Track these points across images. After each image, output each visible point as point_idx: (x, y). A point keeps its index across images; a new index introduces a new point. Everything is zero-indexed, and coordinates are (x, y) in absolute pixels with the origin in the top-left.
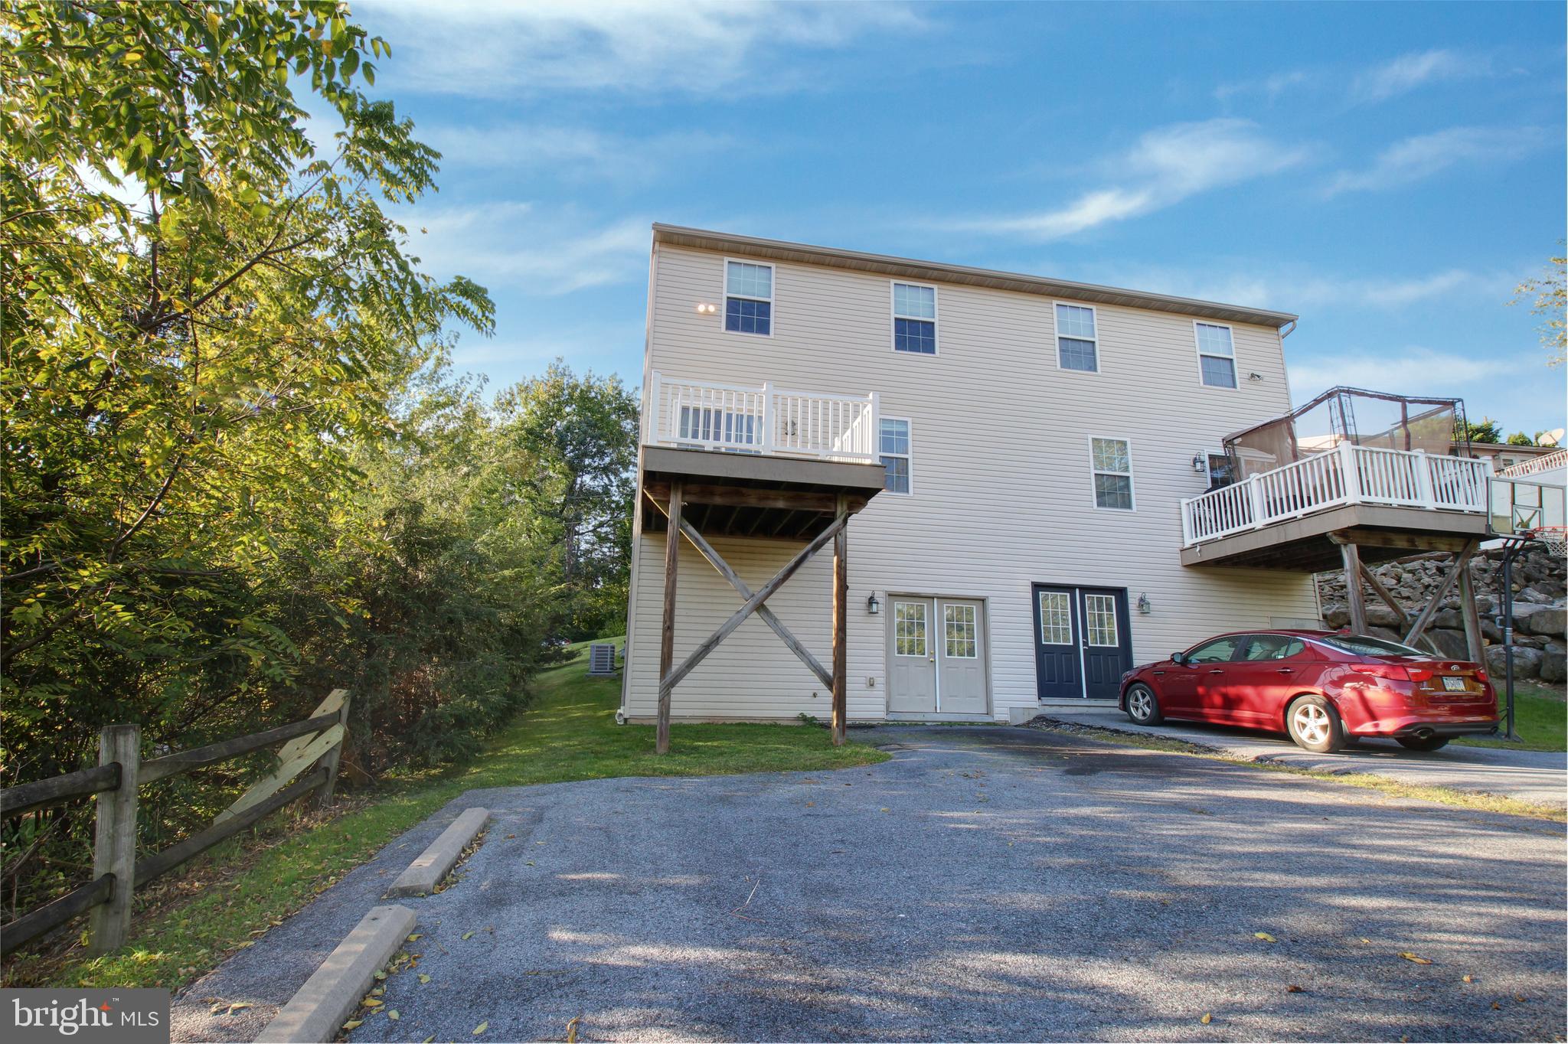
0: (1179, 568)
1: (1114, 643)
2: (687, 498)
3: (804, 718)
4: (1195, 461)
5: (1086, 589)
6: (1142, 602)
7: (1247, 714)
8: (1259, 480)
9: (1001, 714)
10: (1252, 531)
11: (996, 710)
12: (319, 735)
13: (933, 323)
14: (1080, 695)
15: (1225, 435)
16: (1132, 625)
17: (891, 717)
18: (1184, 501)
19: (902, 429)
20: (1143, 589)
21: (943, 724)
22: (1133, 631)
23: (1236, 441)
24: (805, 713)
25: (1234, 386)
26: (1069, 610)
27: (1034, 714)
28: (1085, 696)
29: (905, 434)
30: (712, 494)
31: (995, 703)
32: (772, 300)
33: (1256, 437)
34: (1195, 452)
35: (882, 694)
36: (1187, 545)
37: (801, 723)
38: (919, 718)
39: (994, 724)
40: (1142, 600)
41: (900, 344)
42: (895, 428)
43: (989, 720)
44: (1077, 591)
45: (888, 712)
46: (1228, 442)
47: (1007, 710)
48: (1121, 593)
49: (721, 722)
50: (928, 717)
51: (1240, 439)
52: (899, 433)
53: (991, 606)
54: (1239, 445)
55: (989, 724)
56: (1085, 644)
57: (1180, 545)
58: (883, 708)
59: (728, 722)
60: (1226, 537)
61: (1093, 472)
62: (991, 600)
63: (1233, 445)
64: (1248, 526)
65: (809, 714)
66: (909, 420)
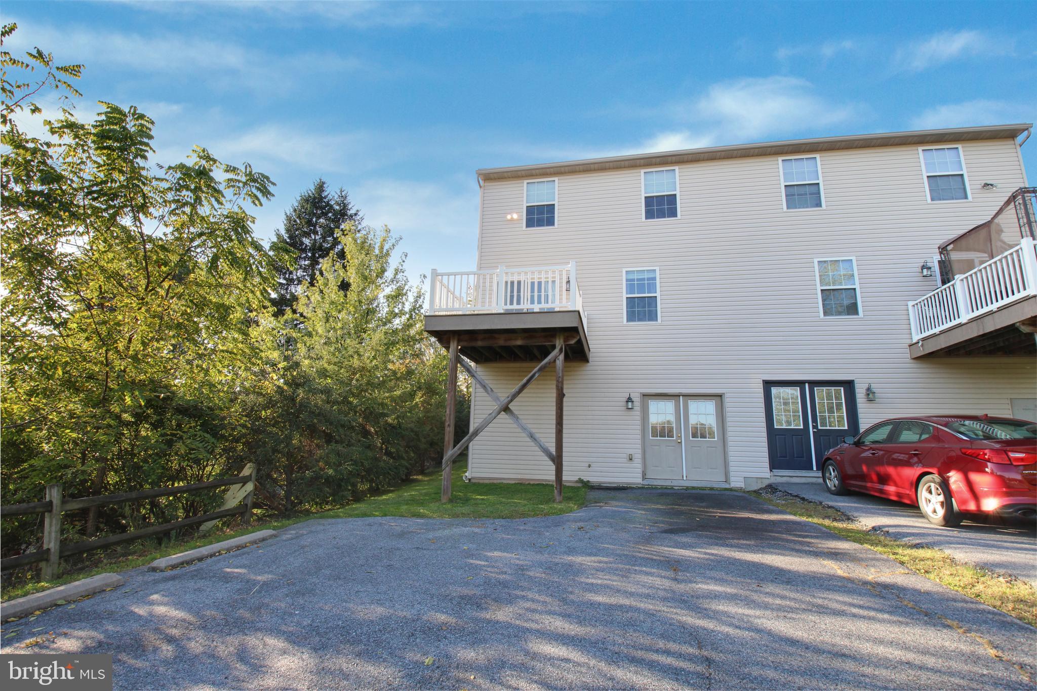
0: (909, 360)
1: (844, 427)
2: (462, 343)
3: (581, 481)
4: (923, 267)
5: (814, 384)
6: (869, 391)
7: (891, 489)
8: (962, 280)
9: (737, 482)
10: (960, 325)
11: (732, 479)
12: (243, 486)
13: (675, 195)
14: (810, 468)
15: (941, 242)
16: (860, 411)
17: (645, 482)
18: (911, 304)
19: (651, 275)
20: (869, 381)
21: (687, 488)
22: (860, 416)
23: (949, 248)
24: (582, 478)
25: (966, 197)
26: (799, 401)
27: (766, 482)
28: (815, 468)
29: (654, 279)
30: (476, 340)
31: (732, 474)
32: (556, 203)
33: (963, 242)
34: (923, 260)
35: (640, 466)
36: (914, 341)
37: (580, 485)
38: (668, 483)
39: (731, 490)
40: (869, 389)
41: (650, 215)
42: (646, 276)
43: (727, 486)
44: (807, 385)
45: (644, 478)
46: (943, 250)
47: (742, 479)
48: (849, 385)
49: (527, 483)
50: (675, 483)
51: (952, 246)
52: (649, 279)
53: (727, 401)
54: (951, 250)
55: (726, 489)
56: (815, 427)
57: (909, 342)
58: (640, 475)
59: (532, 483)
60: (942, 332)
61: (819, 288)
62: (727, 395)
63: (947, 250)
64: (957, 321)
65: (585, 479)
66: (657, 269)
